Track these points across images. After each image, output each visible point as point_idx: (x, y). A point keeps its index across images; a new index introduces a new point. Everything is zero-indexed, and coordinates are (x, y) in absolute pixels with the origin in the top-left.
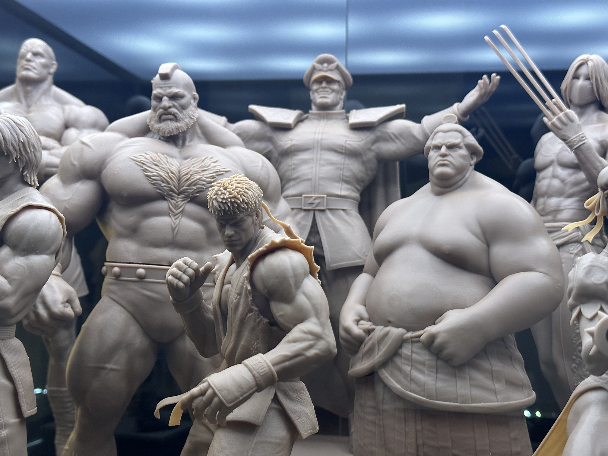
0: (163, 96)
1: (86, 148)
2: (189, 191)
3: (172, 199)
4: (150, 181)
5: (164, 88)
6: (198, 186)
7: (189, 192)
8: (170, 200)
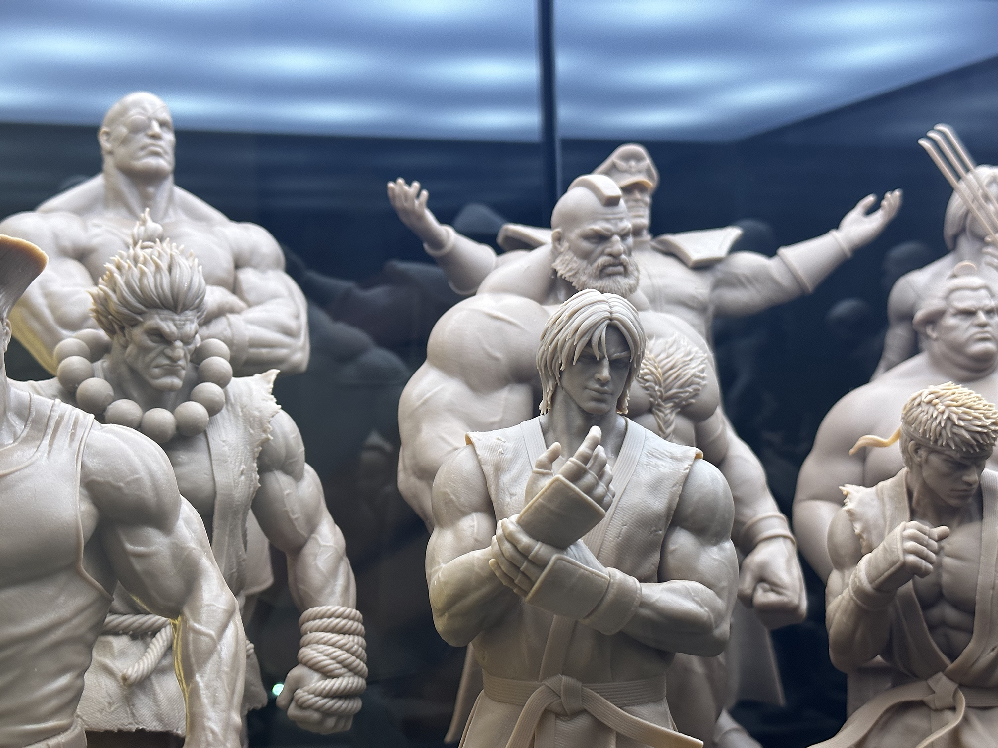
0: (613, 234)
1: (508, 328)
2: (682, 395)
3: (660, 411)
4: (640, 383)
5: (613, 221)
6: (694, 387)
7: (681, 397)
8: (657, 412)
